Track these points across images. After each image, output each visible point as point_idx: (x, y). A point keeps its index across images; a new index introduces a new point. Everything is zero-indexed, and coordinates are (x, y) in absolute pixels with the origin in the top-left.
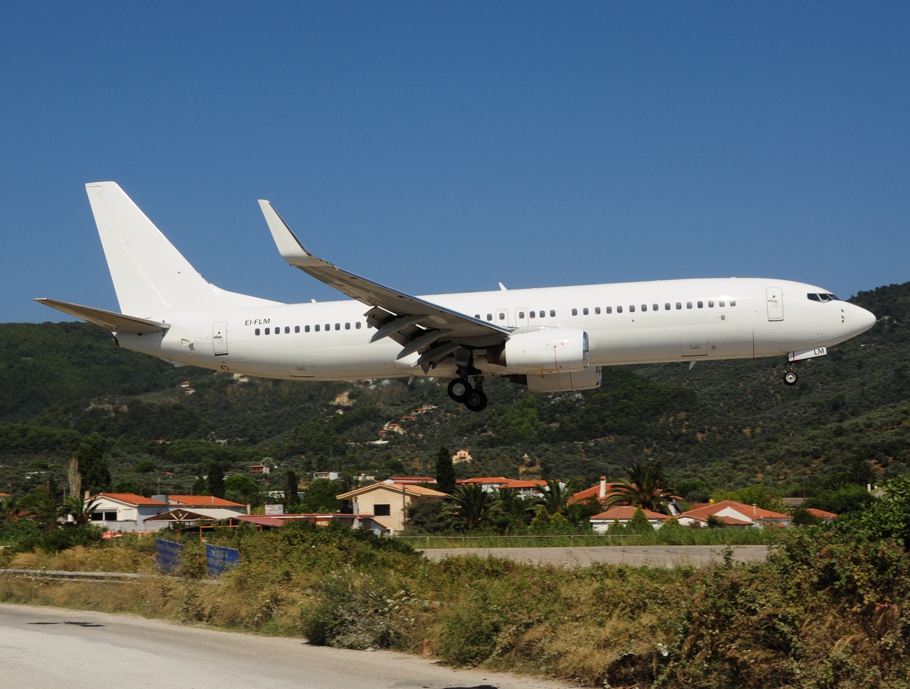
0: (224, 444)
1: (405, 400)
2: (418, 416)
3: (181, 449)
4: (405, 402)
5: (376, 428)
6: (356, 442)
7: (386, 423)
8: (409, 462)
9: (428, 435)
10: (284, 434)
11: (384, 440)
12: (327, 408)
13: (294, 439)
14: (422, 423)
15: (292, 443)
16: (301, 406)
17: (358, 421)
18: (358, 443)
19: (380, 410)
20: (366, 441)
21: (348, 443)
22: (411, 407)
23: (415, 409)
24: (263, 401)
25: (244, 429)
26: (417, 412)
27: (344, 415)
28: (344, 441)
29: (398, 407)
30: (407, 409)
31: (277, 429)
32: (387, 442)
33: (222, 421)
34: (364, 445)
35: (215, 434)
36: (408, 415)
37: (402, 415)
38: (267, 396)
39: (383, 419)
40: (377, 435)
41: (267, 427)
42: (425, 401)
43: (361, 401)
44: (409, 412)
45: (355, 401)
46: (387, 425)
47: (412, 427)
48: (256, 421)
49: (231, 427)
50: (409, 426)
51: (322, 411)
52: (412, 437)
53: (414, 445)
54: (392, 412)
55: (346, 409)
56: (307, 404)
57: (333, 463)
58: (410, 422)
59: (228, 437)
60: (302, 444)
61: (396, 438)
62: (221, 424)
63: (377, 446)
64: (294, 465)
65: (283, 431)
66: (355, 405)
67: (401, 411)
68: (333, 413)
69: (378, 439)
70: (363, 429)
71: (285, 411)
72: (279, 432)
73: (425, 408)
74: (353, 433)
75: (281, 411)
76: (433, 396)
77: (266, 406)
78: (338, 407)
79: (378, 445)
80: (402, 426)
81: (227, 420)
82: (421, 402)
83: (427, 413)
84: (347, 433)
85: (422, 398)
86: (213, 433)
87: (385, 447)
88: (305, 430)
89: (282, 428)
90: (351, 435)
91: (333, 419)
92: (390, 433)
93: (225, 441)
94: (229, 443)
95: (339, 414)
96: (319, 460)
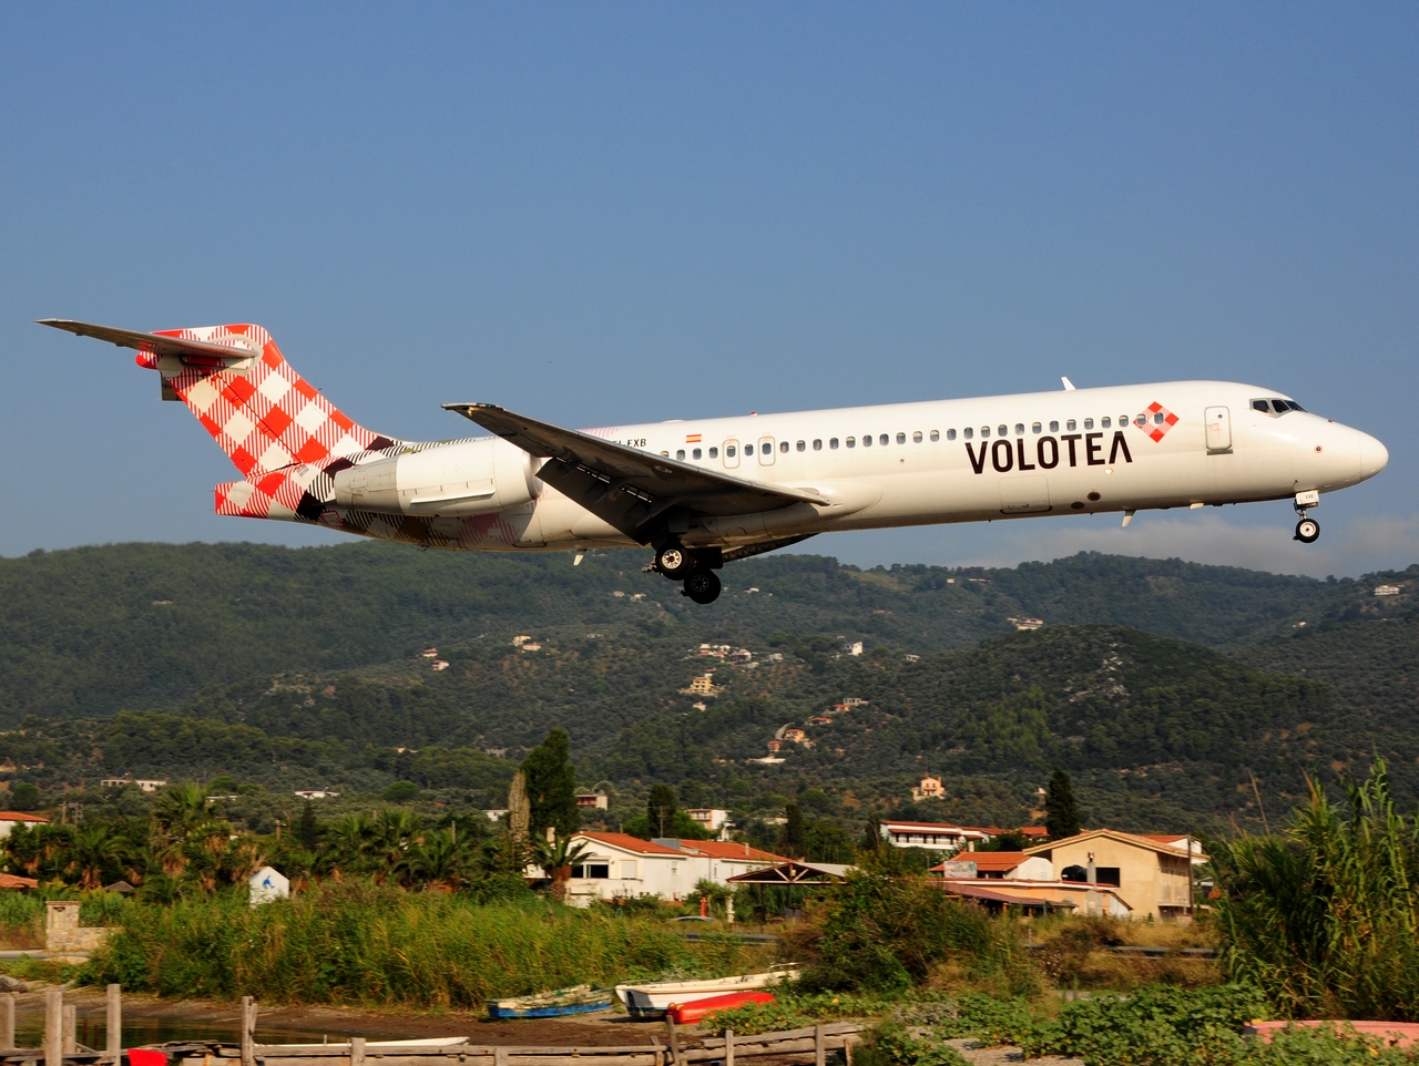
0: (501, 756)
1: (811, 689)
2: (835, 717)
3: (436, 762)
4: (811, 693)
5: (764, 735)
6: (728, 758)
7: (780, 727)
8: (838, 796)
9: (855, 751)
10: (603, 740)
11: (776, 757)
12: (673, 699)
13: (624, 752)
14: (841, 729)
15: (620, 758)
16: (631, 695)
17: (731, 723)
18: (732, 761)
19: (769, 705)
20: (746, 758)
21: (715, 761)
22: (822, 700)
23: (831, 704)
24: (563, 685)
25: (534, 733)
26: (833, 709)
27: (705, 714)
28: (708, 756)
29: (798, 701)
30: (815, 704)
31: (591, 733)
32: (782, 760)
33: (496, 717)
34: (743, 764)
35: (485, 739)
36: (817, 716)
37: (807, 715)
38: (570, 677)
39: (775, 721)
40: (766, 748)
41: (575, 728)
42: (845, 690)
43: (732, 689)
44: (817, 710)
45: (722, 688)
46: (781, 731)
47: (825, 736)
48: (554, 719)
49: (511, 728)
50: (819, 735)
51: (666, 703)
52: (826, 752)
53: (830, 767)
54: (790, 709)
55: (708, 701)
56: (638, 693)
57: (709, 793)
58: (822, 727)
59: (507, 745)
60: (637, 759)
61: (797, 754)
62: (495, 722)
63: (765, 767)
64: (640, 795)
65: (599, 736)
66: (721, 694)
67: (805, 708)
68: (688, 708)
69: (766, 756)
70: (740, 737)
71: (604, 703)
72: (595, 739)
73: (847, 705)
74: (725, 745)
75: (597, 703)
76: (861, 683)
77: (570, 694)
78: (696, 698)
79: (767, 764)
80: (808, 734)
81: (505, 715)
82: (839, 693)
83: (852, 713)
84: (712, 743)
85: (840, 686)
86: (482, 737)
87: (781, 769)
88: (642, 736)
89: (599, 732)
90: (720, 747)
91: (688, 718)
92: (789, 745)
93: (503, 751)
94: (508, 755)
95: (698, 710)
96: (684, 787)
